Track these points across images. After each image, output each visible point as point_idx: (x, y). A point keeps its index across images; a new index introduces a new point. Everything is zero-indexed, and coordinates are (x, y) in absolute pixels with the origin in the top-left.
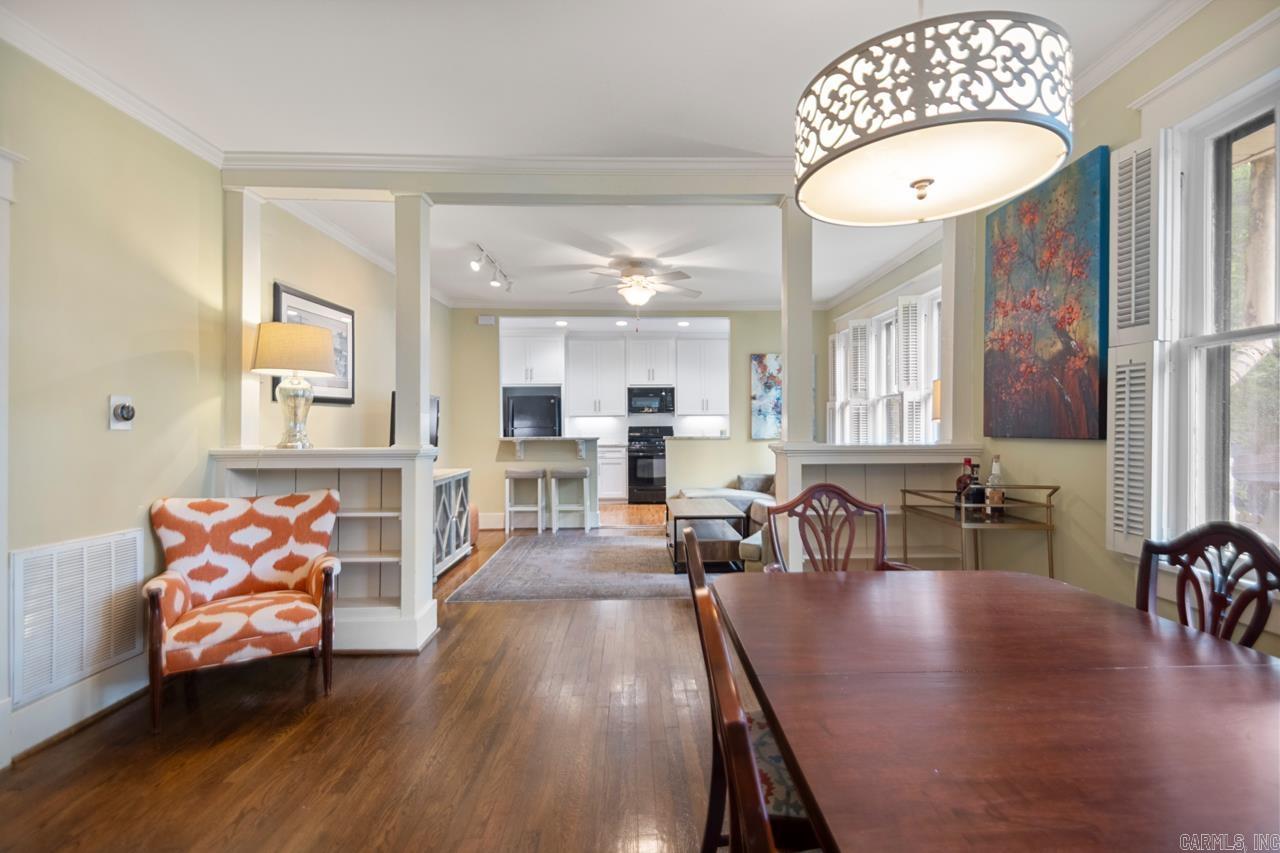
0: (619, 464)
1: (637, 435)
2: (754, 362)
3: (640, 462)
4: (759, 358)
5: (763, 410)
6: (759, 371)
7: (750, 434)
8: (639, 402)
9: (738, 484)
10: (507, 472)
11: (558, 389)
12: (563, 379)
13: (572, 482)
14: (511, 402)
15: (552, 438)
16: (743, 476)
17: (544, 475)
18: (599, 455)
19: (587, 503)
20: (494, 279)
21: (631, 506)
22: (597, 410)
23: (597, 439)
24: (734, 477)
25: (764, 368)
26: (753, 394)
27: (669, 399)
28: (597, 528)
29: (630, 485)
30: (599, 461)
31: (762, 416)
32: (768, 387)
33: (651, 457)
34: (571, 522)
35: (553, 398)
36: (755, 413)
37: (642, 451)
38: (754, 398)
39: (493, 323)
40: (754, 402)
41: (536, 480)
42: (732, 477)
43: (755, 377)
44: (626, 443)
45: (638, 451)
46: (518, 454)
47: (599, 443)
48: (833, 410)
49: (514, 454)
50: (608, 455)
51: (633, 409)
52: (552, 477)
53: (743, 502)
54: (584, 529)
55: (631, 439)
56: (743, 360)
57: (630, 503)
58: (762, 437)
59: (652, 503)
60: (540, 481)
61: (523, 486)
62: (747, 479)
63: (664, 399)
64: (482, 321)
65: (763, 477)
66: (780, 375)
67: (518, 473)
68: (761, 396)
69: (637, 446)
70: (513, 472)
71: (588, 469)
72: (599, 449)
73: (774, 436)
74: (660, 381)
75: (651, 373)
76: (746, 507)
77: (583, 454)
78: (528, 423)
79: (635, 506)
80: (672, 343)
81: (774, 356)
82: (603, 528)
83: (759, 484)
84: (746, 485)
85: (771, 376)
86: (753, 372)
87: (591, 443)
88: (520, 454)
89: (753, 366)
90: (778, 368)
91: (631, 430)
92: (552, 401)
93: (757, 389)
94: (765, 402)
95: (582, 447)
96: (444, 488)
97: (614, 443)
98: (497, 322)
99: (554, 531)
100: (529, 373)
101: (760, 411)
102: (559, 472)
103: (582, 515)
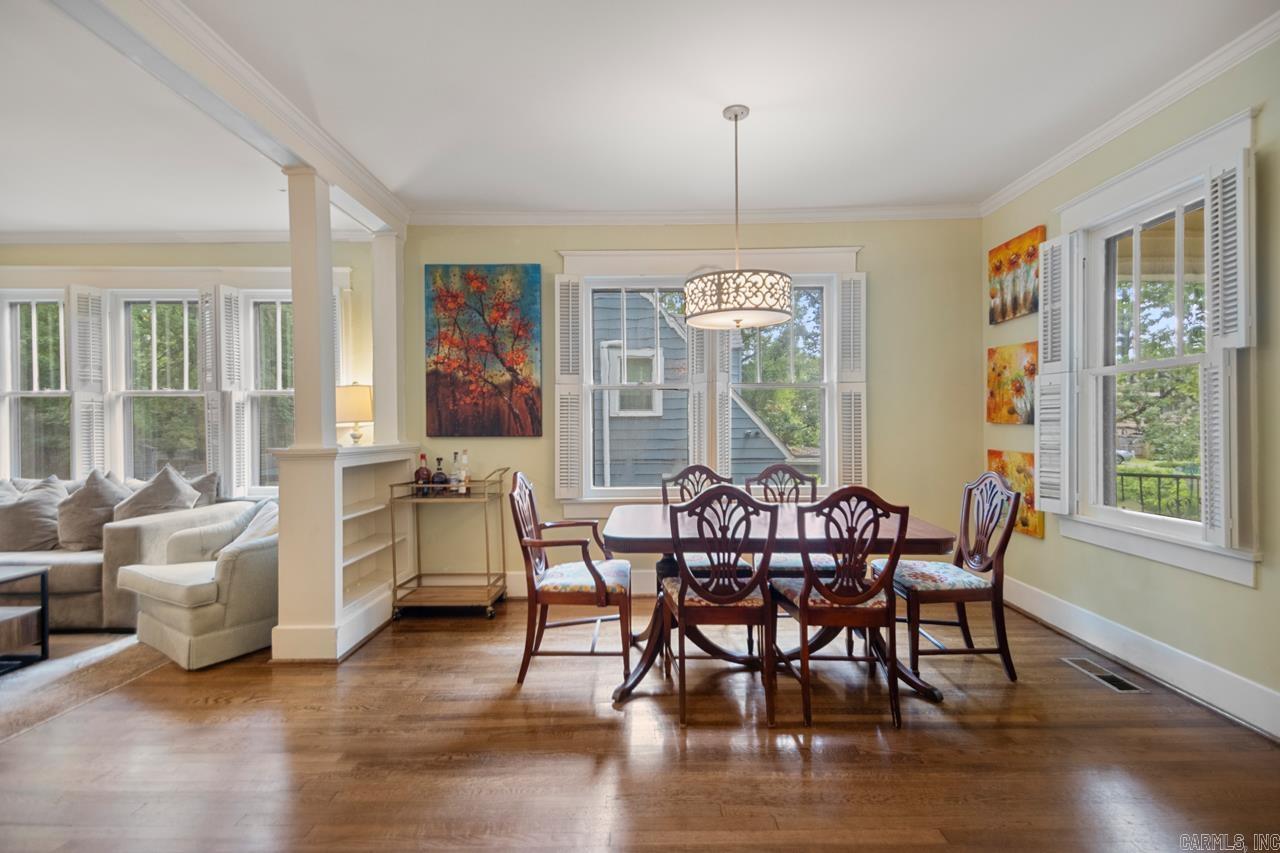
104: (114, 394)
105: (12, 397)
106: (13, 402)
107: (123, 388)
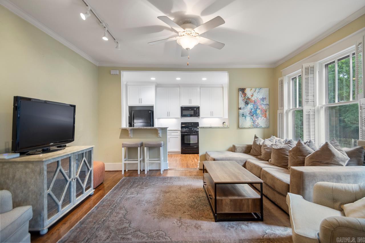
0: (178, 137)
1: (184, 126)
2: (240, 92)
3: (186, 137)
4: (243, 90)
5: (245, 114)
6: (243, 96)
7: (239, 126)
8: (185, 113)
9: (233, 149)
10: (123, 144)
11: (153, 107)
12: (155, 103)
13: (155, 148)
14: (133, 112)
15: (149, 128)
16: (236, 145)
17: (142, 145)
18: (168, 134)
19: (162, 158)
20: (104, 36)
21: (182, 155)
22: (168, 115)
23: (167, 128)
24: (231, 145)
25: (245, 95)
26: (240, 107)
27: (198, 111)
28: (167, 170)
29: (181, 146)
30: (168, 137)
31: (244, 117)
32: (247, 103)
33: (190, 135)
34: (154, 168)
35: (150, 110)
36: (241, 116)
37: (187, 132)
38: (240, 109)
39: (118, 73)
40: (240, 110)
41: (137, 148)
42: (230, 145)
43: (241, 99)
44: (180, 129)
45: (185, 132)
46: (130, 135)
47: (168, 129)
48: (282, 114)
49: (128, 135)
50: (173, 134)
51: (183, 115)
52: (146, 147)
53: (241, 161)
54: (160, 170)
55: (182, 127)
56: (235, 91)
57: (181, 154)
58: (244, 127)
59: (191, 154)
60: (139, 148)
61: (131, 150)
62: (238, 147)
63: (195, 111)
64: (113, 72)
65: (246, 146)
66: (252, 98)
67: (129, 144)
68: (244, 108)
69: (185, 130)
70: (126, 144)
71: (162, 142)
72: (168, 132)
73: (250, 127)
74: (194, 104)
75: (190, 101)
76: (243, 164)
77: (160, 135)
78: (141, 121)
79: (184, 155)
80: (199, 89)
81: (250, 89)
82: (170, 169)
83: (244, 149)
84: (238, 150)
85: (249, 99)
86: (240, 97)
87: (164, 130)
88: (131, 135)
89: (240, 94)
90: (251, 94)
91: (182, 123)
92: (150, 112)
93: (242, 104)
94: (245, 110)
95: (160, 132)
96: (84, 155)
97: (175, 129)
98: (120, 73)
99: (146, 173)
100: (140, 100)
101: (243, 115)
102: (148, 144)
103: (160, 164)
104: (320, 106)
105: (293, 110)
106: (293, 112)
107: (324, 103)
